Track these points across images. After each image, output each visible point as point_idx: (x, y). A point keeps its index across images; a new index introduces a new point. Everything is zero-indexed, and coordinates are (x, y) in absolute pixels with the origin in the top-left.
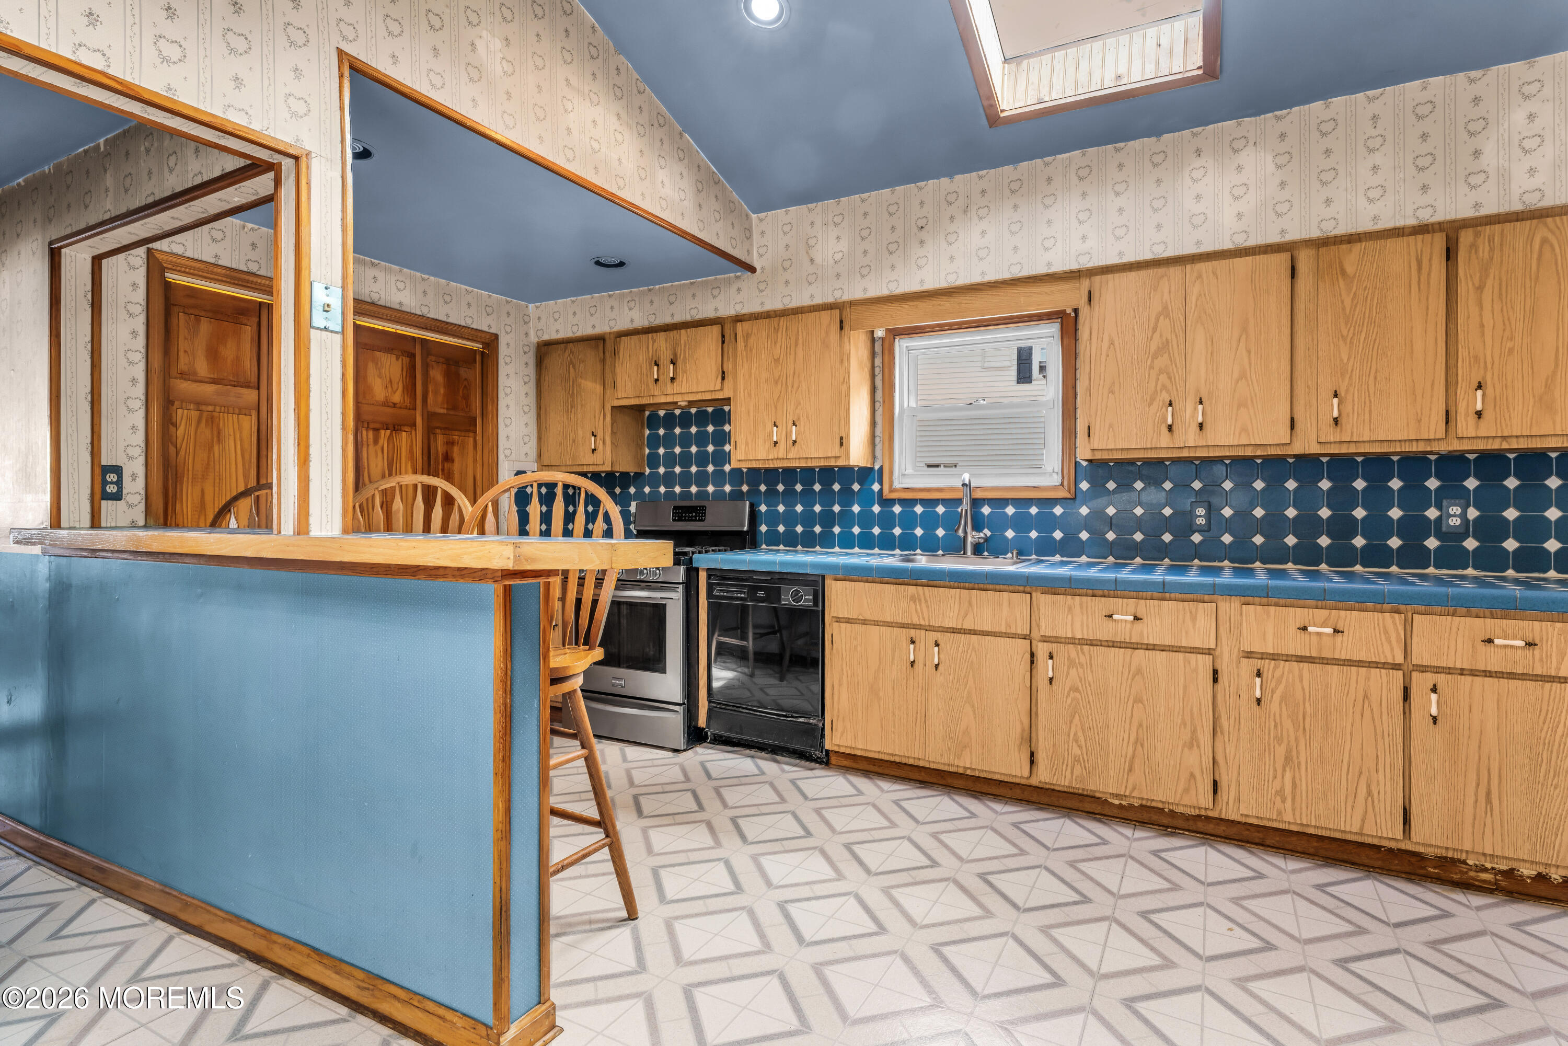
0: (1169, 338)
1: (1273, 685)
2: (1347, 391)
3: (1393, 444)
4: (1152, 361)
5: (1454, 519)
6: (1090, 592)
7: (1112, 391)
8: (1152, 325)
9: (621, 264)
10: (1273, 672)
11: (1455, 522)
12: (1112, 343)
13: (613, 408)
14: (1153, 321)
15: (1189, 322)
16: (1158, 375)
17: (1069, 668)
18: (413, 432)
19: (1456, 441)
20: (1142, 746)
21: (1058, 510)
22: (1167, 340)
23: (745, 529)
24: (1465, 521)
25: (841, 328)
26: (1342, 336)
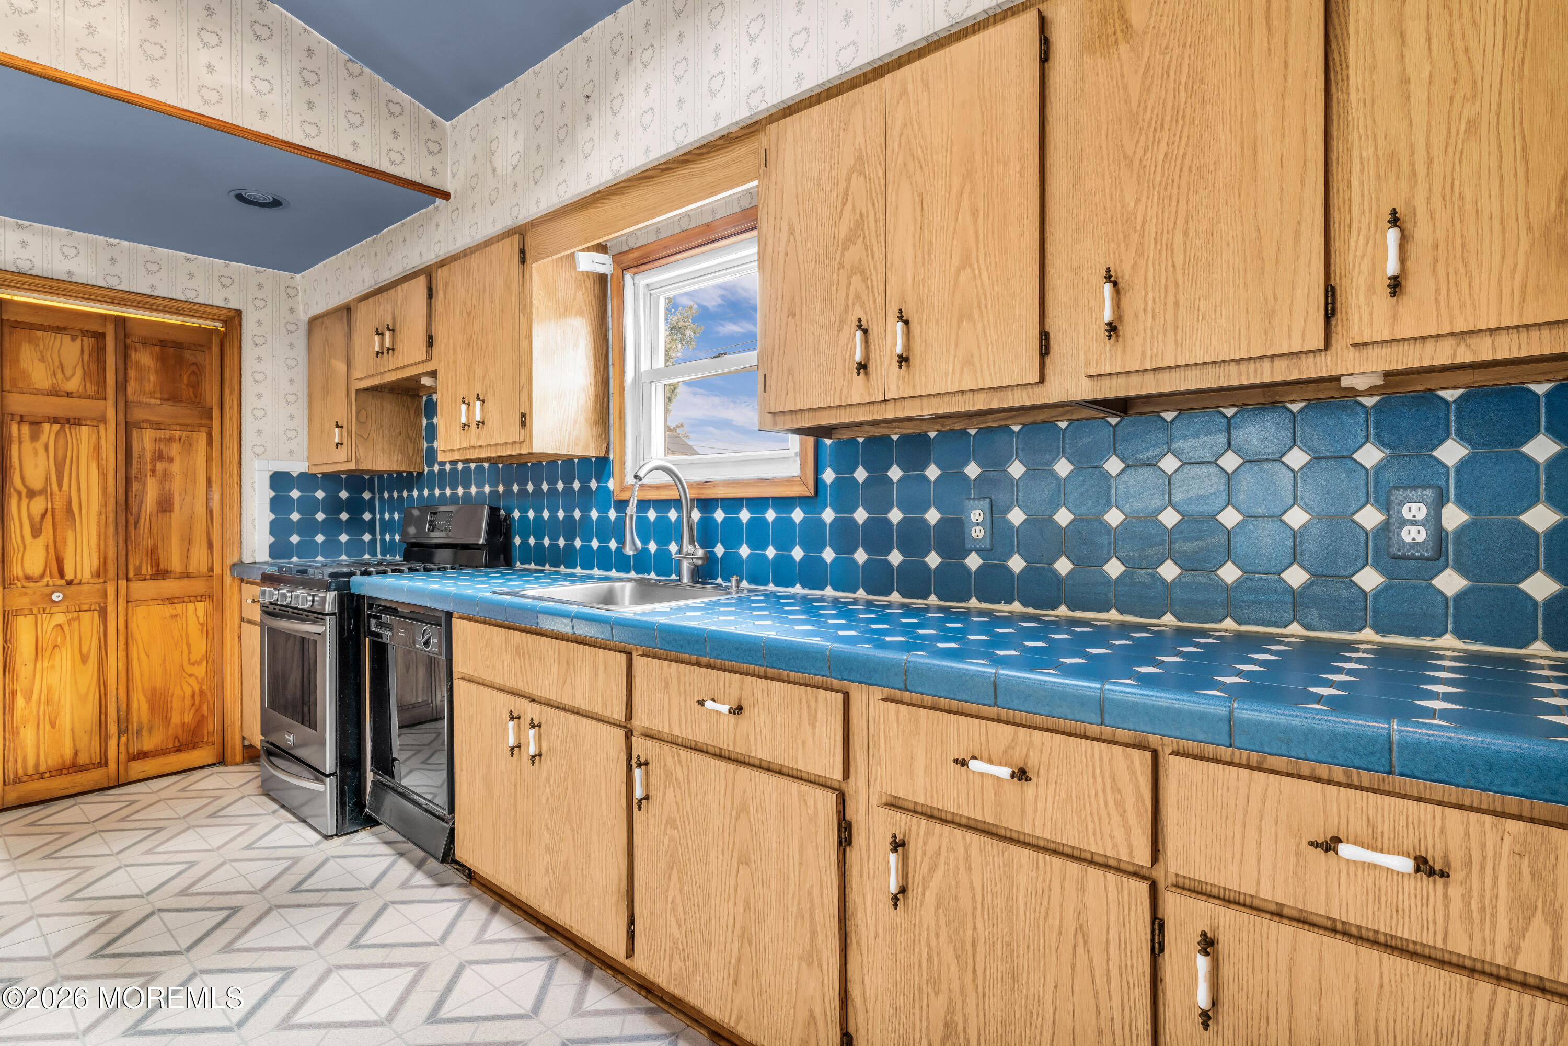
0: (864, 211)
1: (924, 870)
2: (1134, 267)
3: (1224, 369)
4: (843, 255)
5: (1414, 529)
6: (694, 658)
7: (792, 314)
8: (841, 193)
9: (276, 203)
10: (925, 843)
11: (1414, 535)
12: (792, 232)
13: (357, 391)
14: (843, 183)
15: (890, 178)
16: (850, 278)
17: (665, 787)
18: (102, 427)
19: (1352, 353)
20: (749, 941)
21: (798, 515)
22: (861, 214)
23: (481, 542)
24: (1439, 534)
25: (523, 261)
26: (1126, 158)
